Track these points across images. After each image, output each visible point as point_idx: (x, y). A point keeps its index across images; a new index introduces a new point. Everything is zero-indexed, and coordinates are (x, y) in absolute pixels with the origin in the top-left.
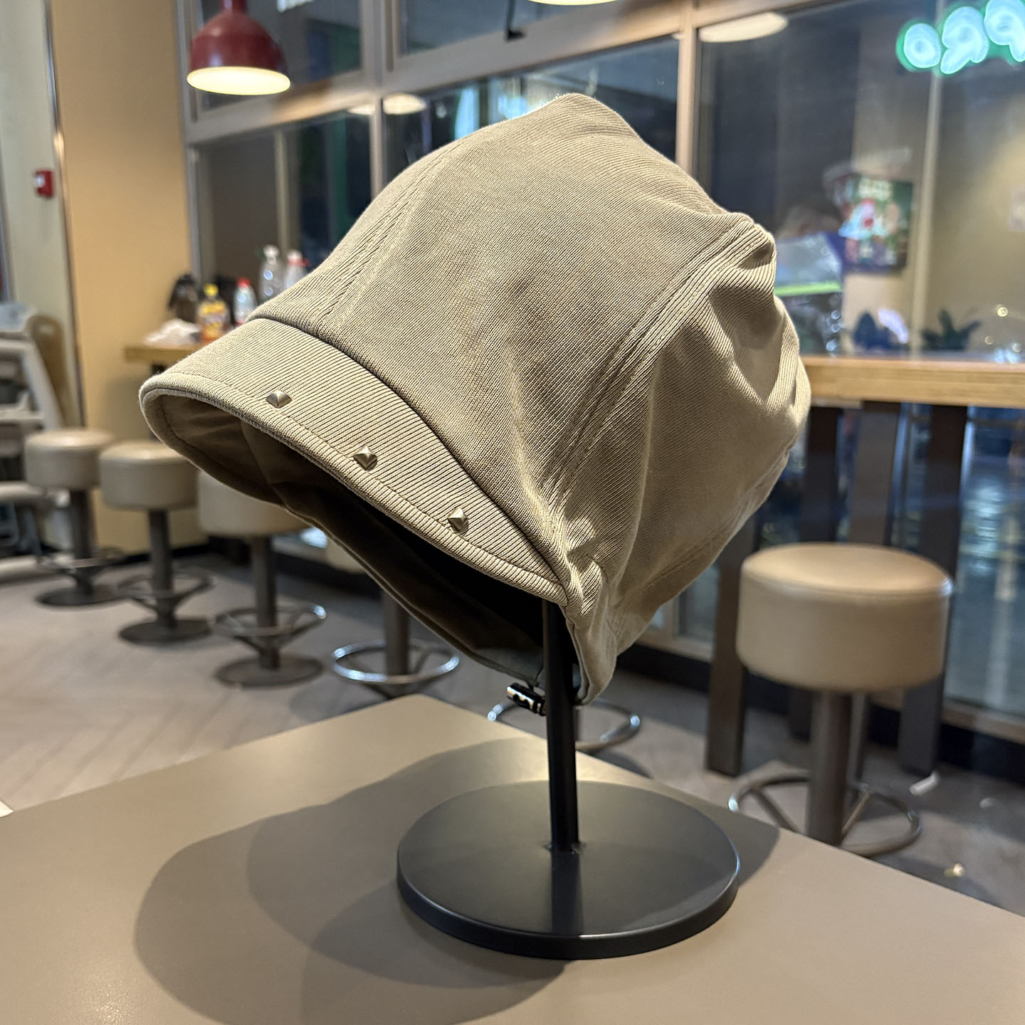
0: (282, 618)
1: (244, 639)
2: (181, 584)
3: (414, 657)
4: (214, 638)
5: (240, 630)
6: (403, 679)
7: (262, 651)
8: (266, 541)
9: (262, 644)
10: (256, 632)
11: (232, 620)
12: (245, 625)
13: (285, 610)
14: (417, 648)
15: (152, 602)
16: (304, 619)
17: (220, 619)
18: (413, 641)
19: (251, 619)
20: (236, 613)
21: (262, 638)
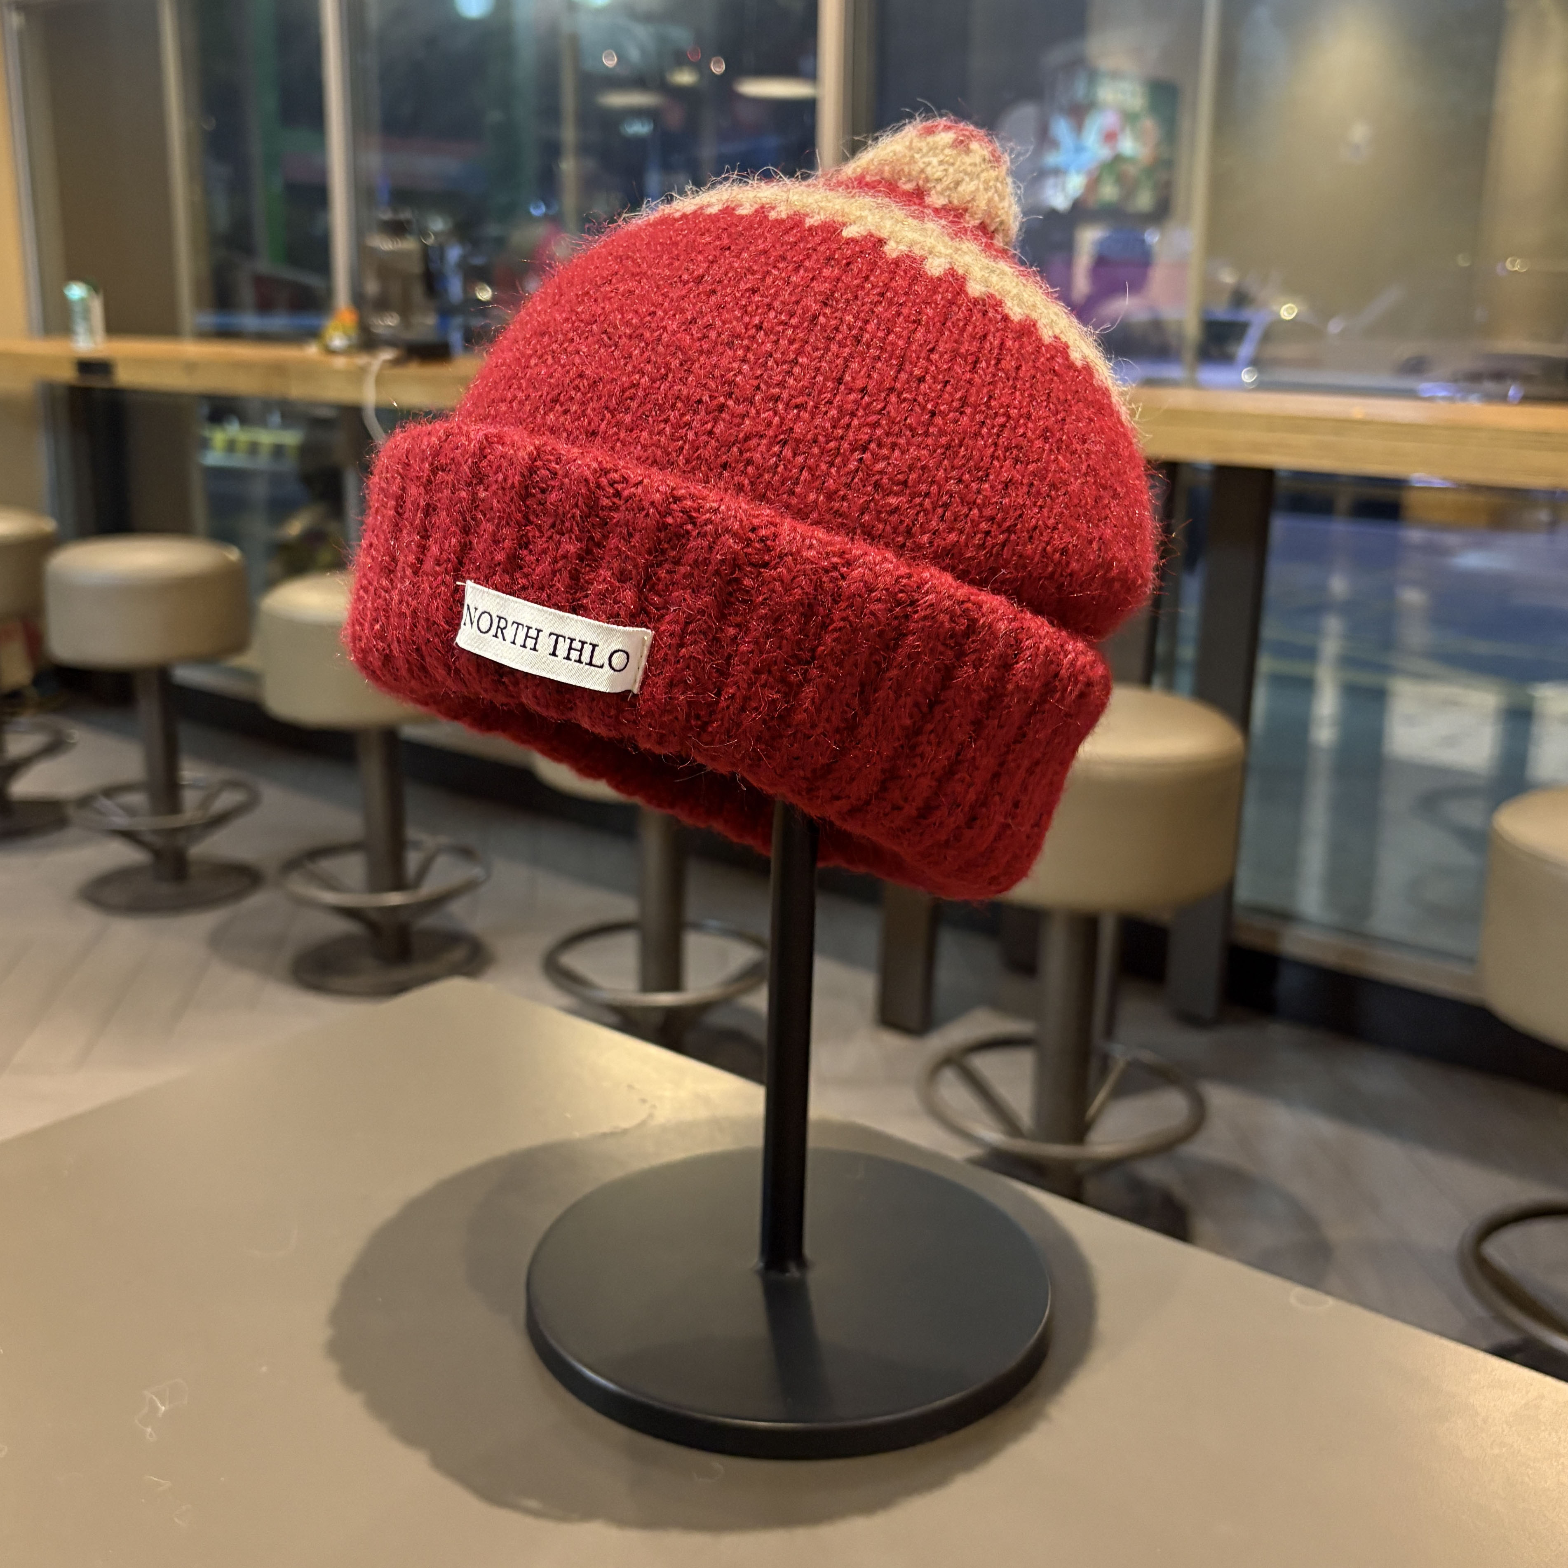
0: (190, 798)
1: (129, 836)
2: (19, 742)
3: (413, 860)
4: (71, 833)
5: (121, 821)
6: (395, 899)
7: (157, 854)
8: (163, 671)
9: (158, 841)
10: (144, 823)
11: (105, 803)
12: (130, 811)
13: (191, 786)
14: (417, 845)
16: (227, 800)
17: (85, 801)
18: (412, 833)
19: (137, 799)
20: (110, 792)
21: (156, 832)
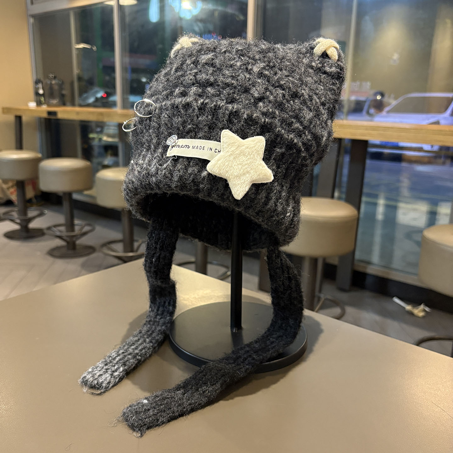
1: (60, 237)
2: (31, 213)
5: (58, 234)
6: (131, 254)
7: (68, 242)
8: (69, 194)
9: (68, 239)
10: (65, 234)
11: (55, 229)
12: (60, 231)
14: (137, 241)
15: (18, 221)
17: (49, 228)
18: (136, 237)
19: (63, 228)
20: (55, 226)
21: (67, 236)
